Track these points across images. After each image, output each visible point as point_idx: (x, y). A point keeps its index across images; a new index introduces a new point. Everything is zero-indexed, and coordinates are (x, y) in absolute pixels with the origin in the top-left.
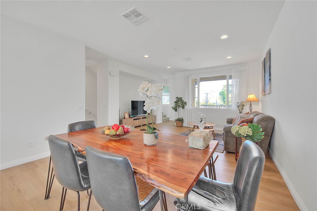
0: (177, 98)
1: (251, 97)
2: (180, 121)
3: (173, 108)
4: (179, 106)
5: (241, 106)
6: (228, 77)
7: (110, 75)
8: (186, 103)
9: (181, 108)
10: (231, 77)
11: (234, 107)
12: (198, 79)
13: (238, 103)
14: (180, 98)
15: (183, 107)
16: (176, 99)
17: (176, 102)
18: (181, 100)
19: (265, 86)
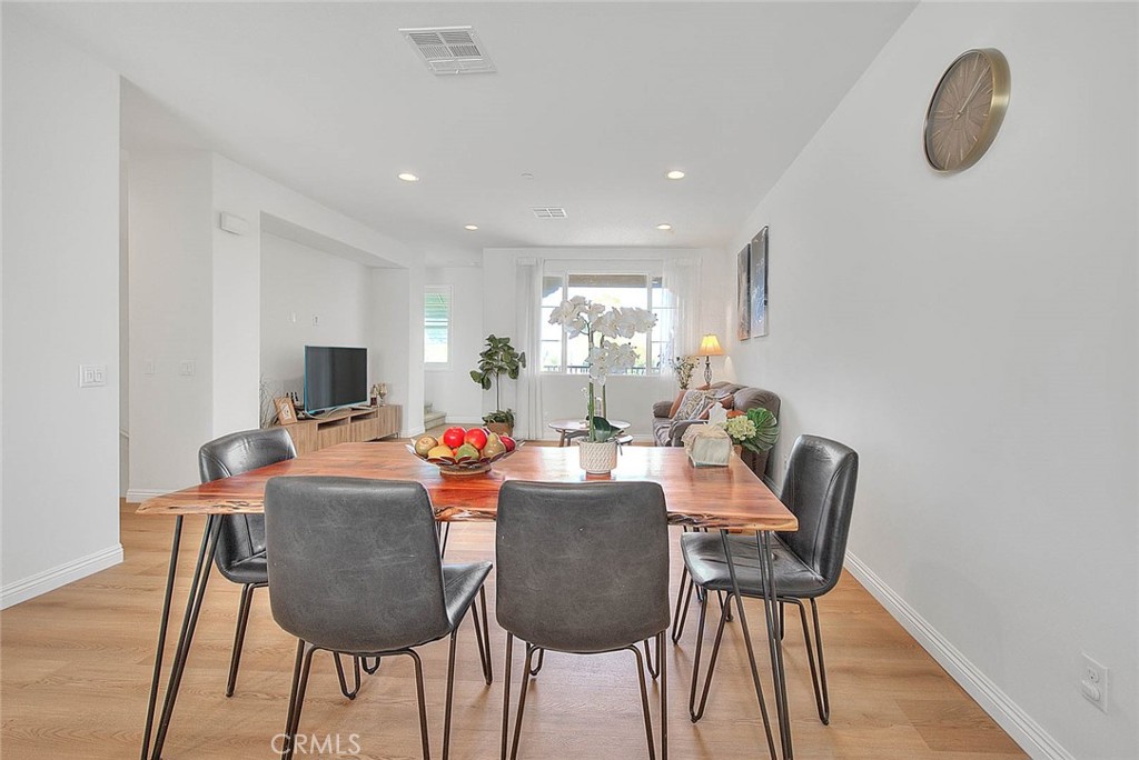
0: (491, 339)
1: (710, 343)
2: (503, 421)
3: (473, 374)
4: (501, 368)
5: (684, 368)
6: (649, 281)
7: (220, 227)
8: (523, 358)
9: (505, 378)
10: (658, 282)
11: (667, 372)
12: (566, 280)
13: (678, 359)
14: (500, 340)
15: (515, 373)
16: (487, 342)
17: (488, 355)
18: (506, 348)
19: (749, 316)
